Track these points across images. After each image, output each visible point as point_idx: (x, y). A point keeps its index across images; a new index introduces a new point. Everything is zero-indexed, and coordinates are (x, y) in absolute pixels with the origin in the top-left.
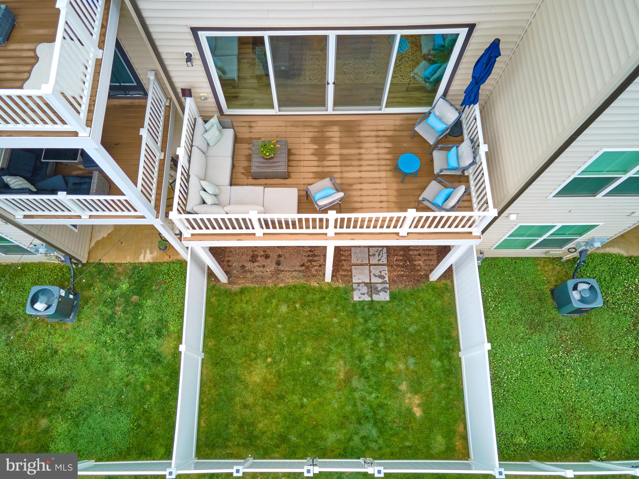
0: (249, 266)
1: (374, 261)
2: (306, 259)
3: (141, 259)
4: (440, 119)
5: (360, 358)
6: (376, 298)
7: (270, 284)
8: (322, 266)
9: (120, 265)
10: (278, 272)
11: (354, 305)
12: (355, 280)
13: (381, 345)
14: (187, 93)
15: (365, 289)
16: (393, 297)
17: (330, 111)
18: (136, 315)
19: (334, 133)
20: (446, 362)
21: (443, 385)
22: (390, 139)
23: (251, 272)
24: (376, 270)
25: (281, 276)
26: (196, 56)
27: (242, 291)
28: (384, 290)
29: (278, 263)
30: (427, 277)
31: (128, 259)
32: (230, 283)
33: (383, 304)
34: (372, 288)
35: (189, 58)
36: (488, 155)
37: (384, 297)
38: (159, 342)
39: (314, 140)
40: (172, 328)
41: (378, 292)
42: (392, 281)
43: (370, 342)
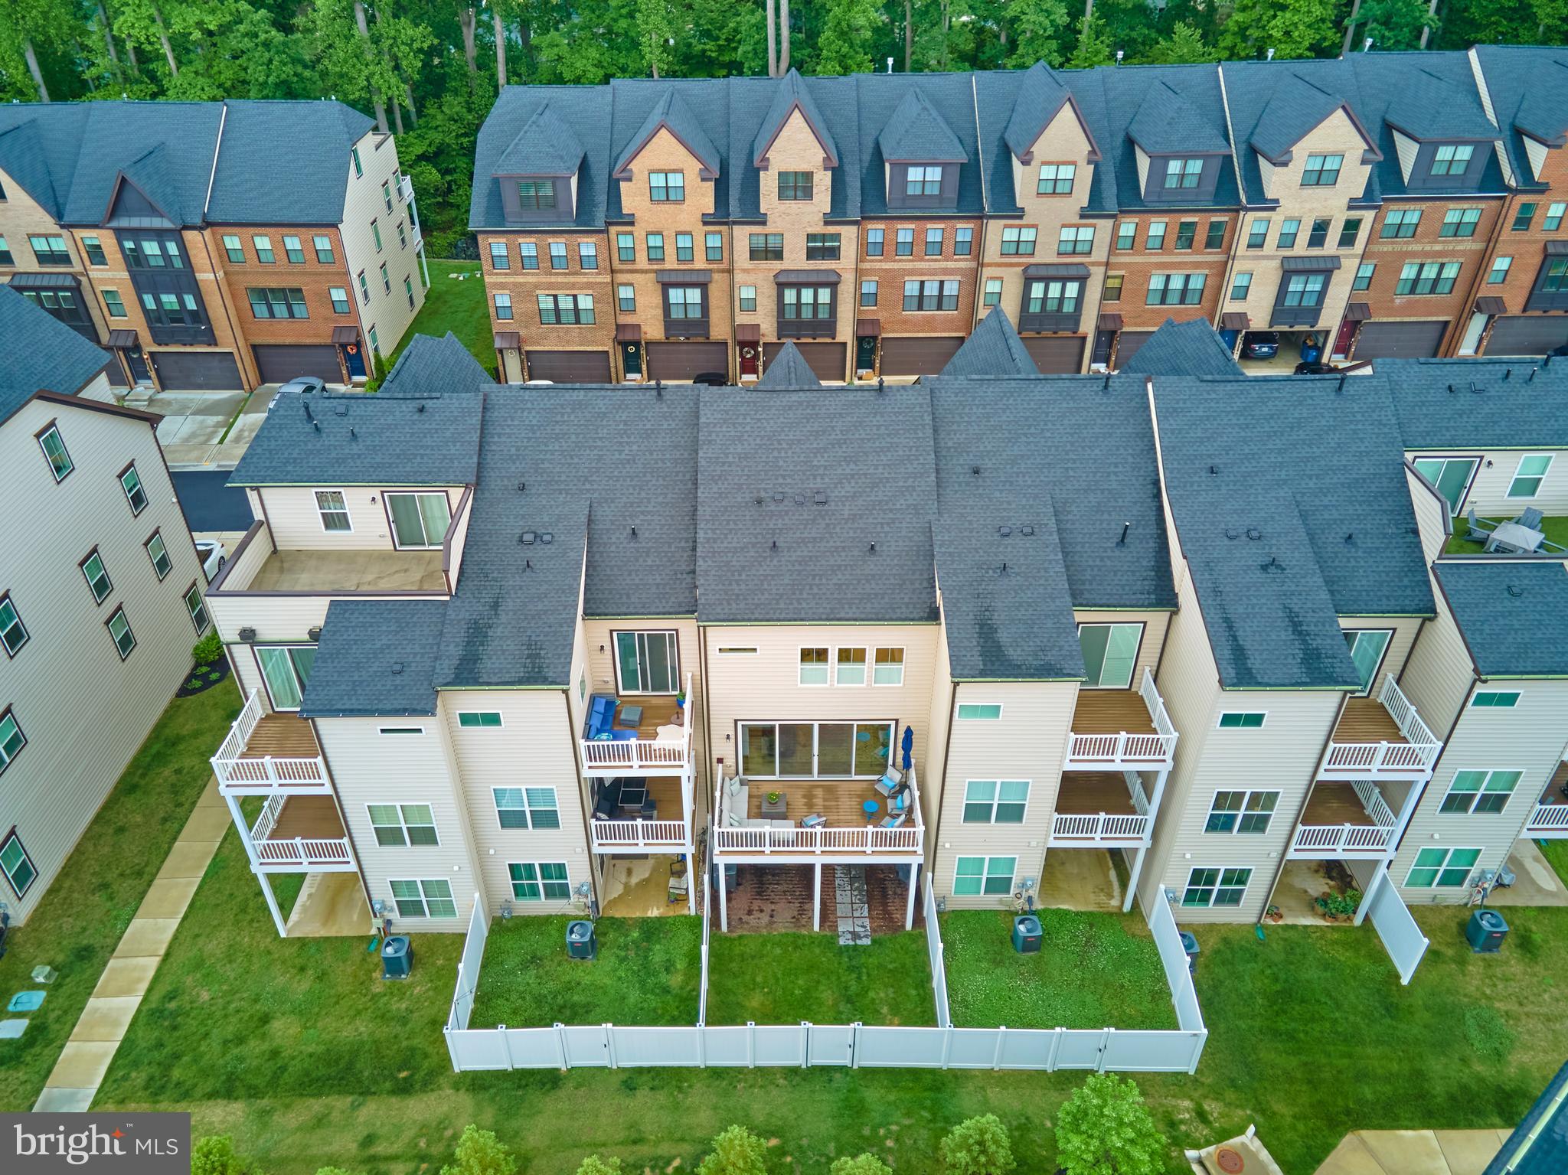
0: (745, 918)
1: (856, 914)
2: (796, 913)
3: (649, 914)
4: (891, 779)
5: (846, 988)
6: (859, 942)
7: (765, 932)
8: (811, 918)
9: (631, 919)
10: (771, 923)
11: (841, 947)
12: (840, 929)
13: (864, 978)
14: (720, 761)
15: (849, 936)
16: (874, 941)
17: (815, 777)
18: (646, 957)
19: (819, 792)
20: (921, 992)
21: (919, 1010)
22: (859, 796)
23: (748, 923)
24: (859, 922)
25: (774, 926)
26: (732, 737)
27: (740, 937)
28: (866, 936)
29: (772, 916)
30: (903, 926)
31: (638, 914)
32: (729, 931)
33: (865, 948)
34: (855, 935)
35: (728, 737)
36: (921, 798)
37: (867, 942)
38: (669, 977)
39: (804, 796)
40: (679, 966)
41: (860, 938)
42: (873, 930)
43: (854, 976)
